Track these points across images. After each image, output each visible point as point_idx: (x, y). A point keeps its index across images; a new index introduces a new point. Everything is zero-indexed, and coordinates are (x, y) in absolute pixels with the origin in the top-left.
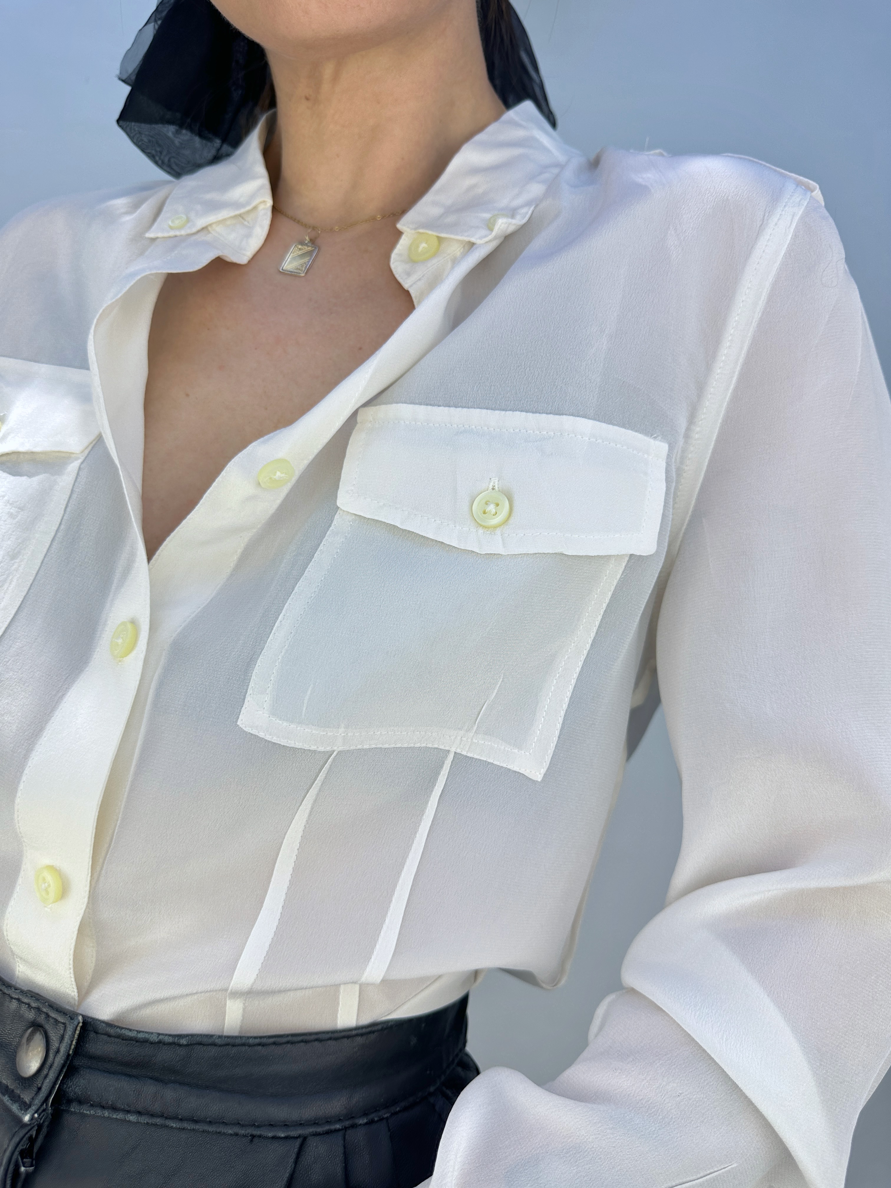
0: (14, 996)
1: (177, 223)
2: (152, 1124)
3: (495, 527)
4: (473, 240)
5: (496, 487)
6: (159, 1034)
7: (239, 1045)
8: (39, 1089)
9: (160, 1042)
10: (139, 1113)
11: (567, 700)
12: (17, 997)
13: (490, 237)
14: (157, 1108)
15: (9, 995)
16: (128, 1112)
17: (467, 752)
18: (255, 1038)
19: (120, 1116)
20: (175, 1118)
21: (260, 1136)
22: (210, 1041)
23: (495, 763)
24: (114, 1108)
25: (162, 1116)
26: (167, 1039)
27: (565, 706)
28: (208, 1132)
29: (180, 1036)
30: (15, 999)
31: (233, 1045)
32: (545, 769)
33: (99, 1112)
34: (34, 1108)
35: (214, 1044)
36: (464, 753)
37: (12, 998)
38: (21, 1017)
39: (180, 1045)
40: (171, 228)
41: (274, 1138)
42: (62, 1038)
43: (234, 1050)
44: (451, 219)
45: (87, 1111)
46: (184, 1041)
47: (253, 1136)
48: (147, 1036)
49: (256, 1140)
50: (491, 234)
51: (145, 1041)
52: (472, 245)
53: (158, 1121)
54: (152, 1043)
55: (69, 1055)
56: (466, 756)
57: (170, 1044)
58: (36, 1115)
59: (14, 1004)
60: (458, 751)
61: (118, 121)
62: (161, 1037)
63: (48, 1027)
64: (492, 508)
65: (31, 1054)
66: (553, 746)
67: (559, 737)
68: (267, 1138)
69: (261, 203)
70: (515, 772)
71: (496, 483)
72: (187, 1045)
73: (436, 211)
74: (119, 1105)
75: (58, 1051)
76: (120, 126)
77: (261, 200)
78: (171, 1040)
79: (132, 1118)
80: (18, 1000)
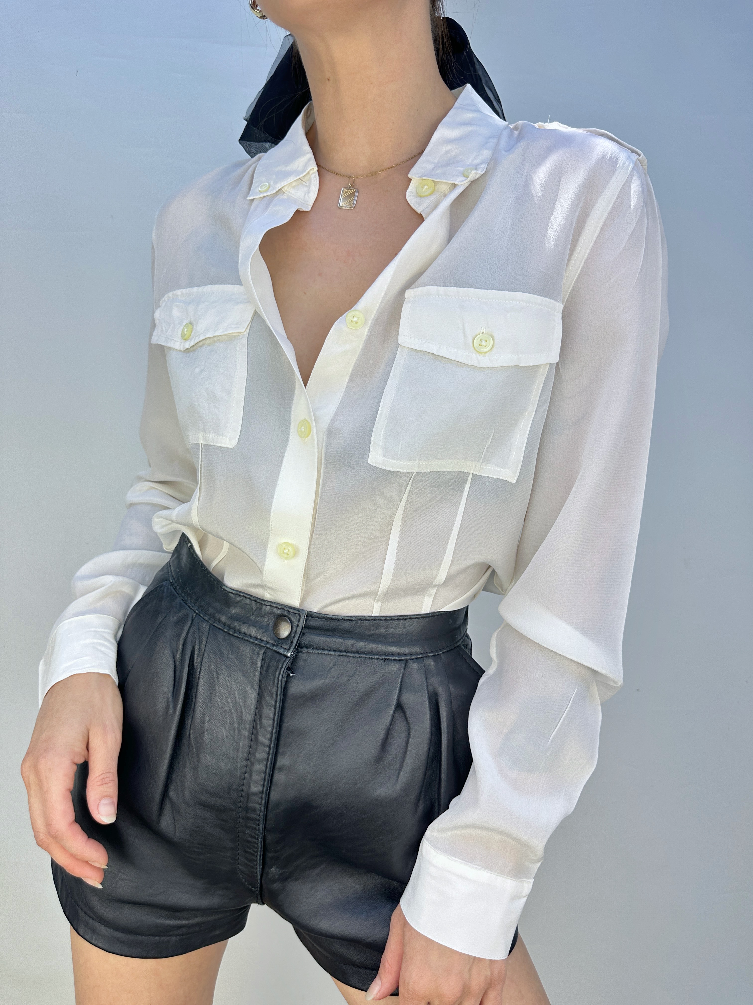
0: (267, 604)
1: (264, 188)
2: (341, 655)
3: (486, 353)
4: (456, 183)
5: (484, 332)
6: (342, 616)
7: (377, 620)
8: (292, 642)
9: (343, 619)
10: (335, 651)
11: (526, 442)
12: (269, 605)
13: (467, 181)
14: (343, 648)
15: (265, 604)
16: (330, 650)
17: (479, 473)
18: (384, 617)
19: (327, 652)
20: (351, 652)
21: (388, 659)
22: (364, 618)
23: (493, 477)
24: (323, 649)
25: (345, 651)
26: (346, 618)
27: (525, 445)
28: (366, 658)
29: (351, 617)
30: (269, 606)
31: (375, 620)
32: (517, 477)
33: (317, 651)
34: (291, 650)
35: (366, 620)
36: (477, 473)
37: (267, 606)
38: (273, 613)
39: (351, 620)
40: (261, 192)
41: (395, 660)
42: (299, 620)
43: (375, 622)
44: (439, 171)
45: (310, 650)
46: (353, 619)
47: (385, 659)
48: (337, 617)
49: (386, 661)
50: (467, 179)
51: (337, 619)
52: (455, 186)
53: (344, 654)
54: (339, 620)
55: (303, 627)
56: (478, 475)
57: (347, 620)
58: (292, 653)
59: (268, 608)
60: (474, 473)
61: (239, 141)
62: (343, 617)
63: (290, 616)
64: (484, 343)
65: (283, 628)
66: (520, 465)
67: (523, 460)
68: (391, 660)
69: (311, 170)
70: (503, 480)
71: (484, 330)
72: (355, 620)
73: (430, 166)
74: (326, 647)
75: (298, 626)
76: (240, 143)
77: (312, 168)
78: (347, 618)
79: (332, 653)
80: (271, 606)
